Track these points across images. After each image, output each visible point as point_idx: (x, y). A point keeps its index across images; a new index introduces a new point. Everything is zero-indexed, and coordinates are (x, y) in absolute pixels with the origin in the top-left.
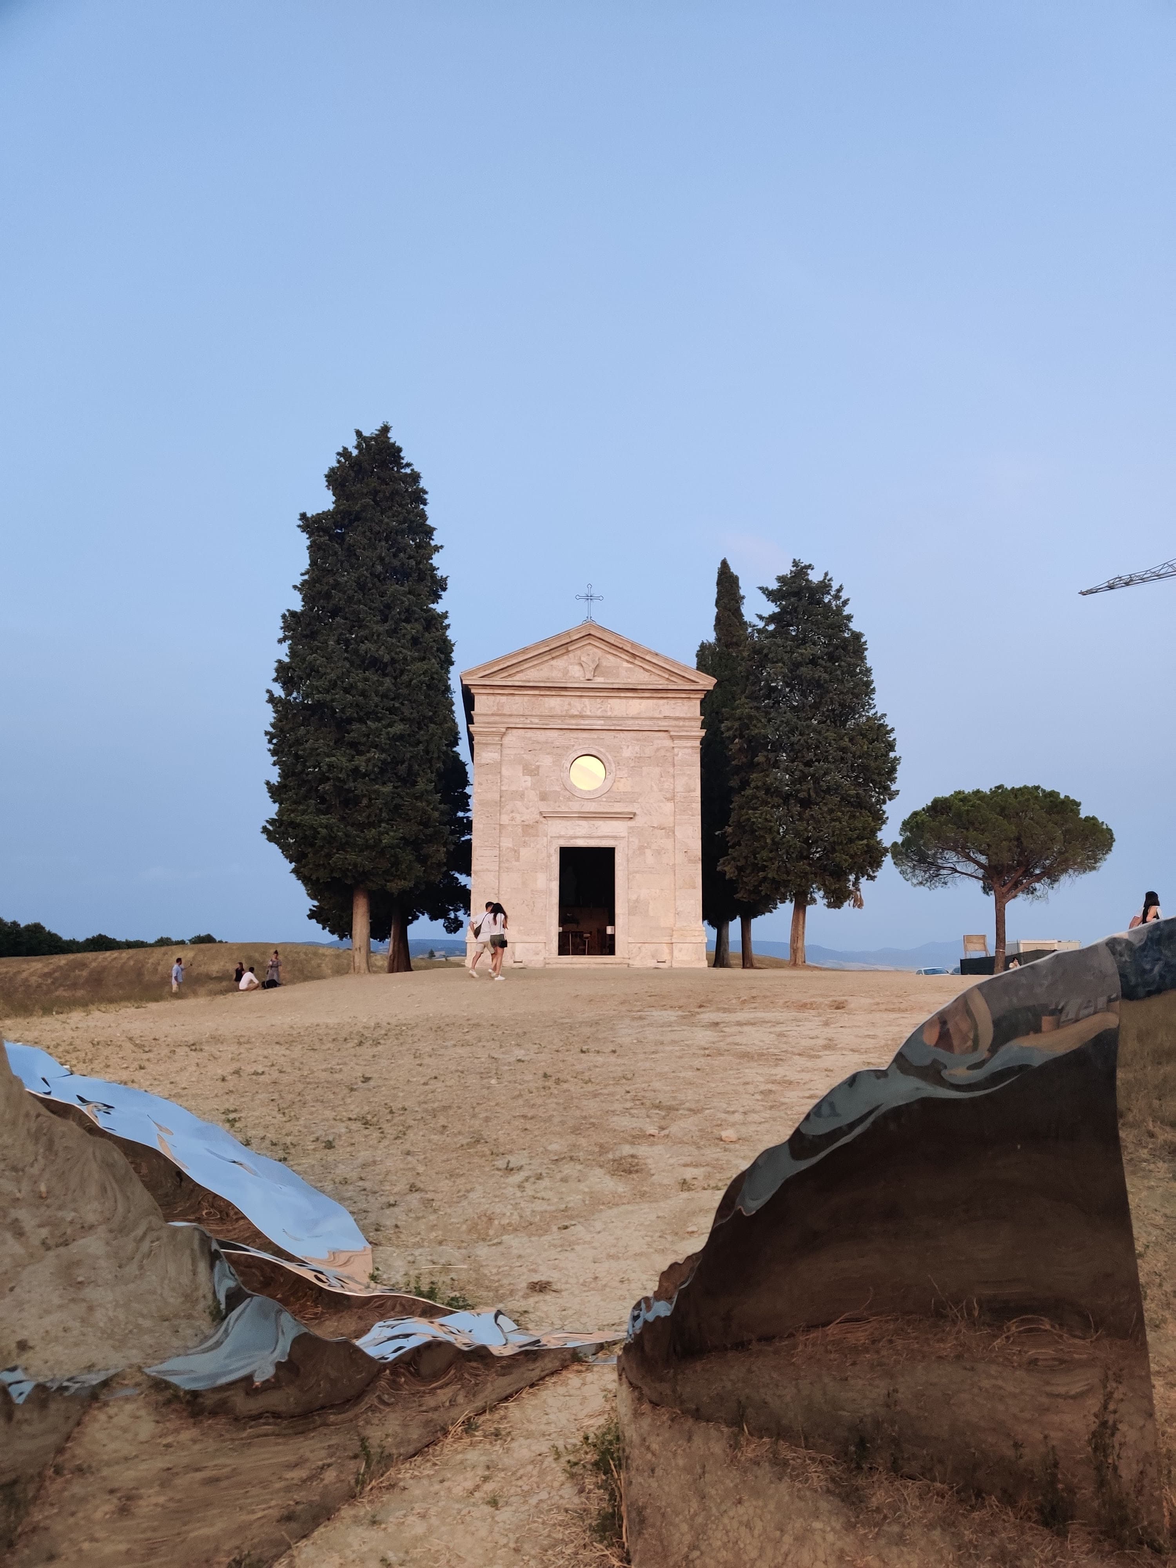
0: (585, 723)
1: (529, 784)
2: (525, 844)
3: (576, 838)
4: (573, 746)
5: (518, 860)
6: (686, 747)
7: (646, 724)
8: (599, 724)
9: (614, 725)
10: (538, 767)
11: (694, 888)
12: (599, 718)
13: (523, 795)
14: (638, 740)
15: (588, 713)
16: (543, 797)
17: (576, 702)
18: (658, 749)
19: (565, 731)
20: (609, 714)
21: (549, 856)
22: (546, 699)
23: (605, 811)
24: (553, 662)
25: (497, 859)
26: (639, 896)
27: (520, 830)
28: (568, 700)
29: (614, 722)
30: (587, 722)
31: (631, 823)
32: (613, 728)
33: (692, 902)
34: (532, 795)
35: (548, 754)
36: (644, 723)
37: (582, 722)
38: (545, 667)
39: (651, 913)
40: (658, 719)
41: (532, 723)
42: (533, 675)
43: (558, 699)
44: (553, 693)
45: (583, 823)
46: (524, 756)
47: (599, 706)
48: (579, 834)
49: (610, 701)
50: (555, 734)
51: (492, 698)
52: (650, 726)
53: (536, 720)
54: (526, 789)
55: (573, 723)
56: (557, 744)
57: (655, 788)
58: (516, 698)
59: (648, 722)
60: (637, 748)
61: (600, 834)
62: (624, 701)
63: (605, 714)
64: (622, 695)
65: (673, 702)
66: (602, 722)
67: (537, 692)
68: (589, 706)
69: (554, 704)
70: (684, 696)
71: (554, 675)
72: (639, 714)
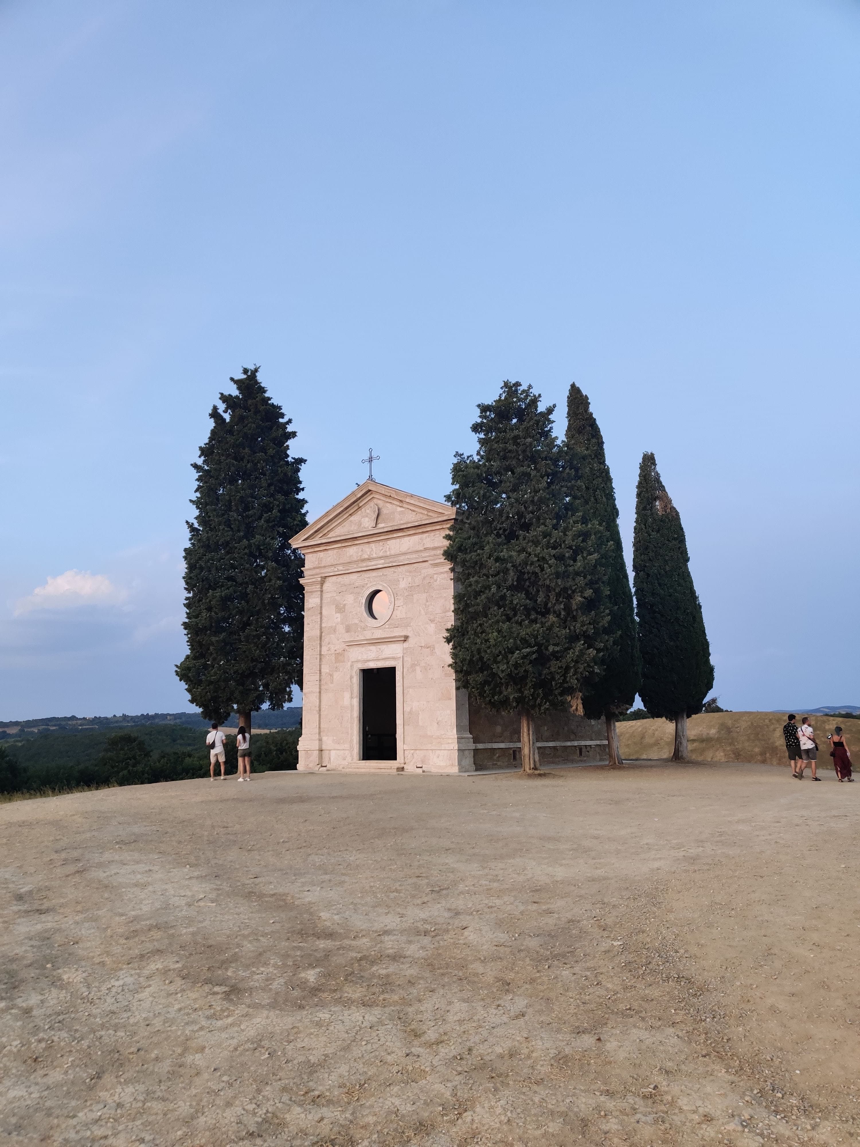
0: (372, 564)
1: (339, 619)
2: (337, 669)
3: (369, 661)
4: (367, 584)
5: (332, 683)
6: (442, 573)
7: (413, 558)
8: (380, 563)
9: (391, 562)
10: (345, 605)
11: (450, 699)
12: (381, 558)
13: (335, 629)
14: (410, 572)
15: (374, 556)
16: (348, 630)
17: (367, 549)
18: (424, 578)
19: (361, 573)
20: (388, 553)
21: (351, 677)
22: (347, 549)
23: (388, 636)
24: (352, 518)
25: (318, 683)
26: (412, 708)
27: (334, 658)
28: (361, 547)
29: (391, 560)
30: (373, 563)
31: (406, 645)
32: (390, 565)
33: (448, 712)
34: (341, 629)
35: (351, 593)
36: (412, 556)
37: (370, 564)
38: (346, 523)
39: (421, 724)
40: (421, 551)
41: (338, 571)
42: (339, 532)
43: (355, 548)
44: (350, 544)
45: (373, 648)
46: (336, 597)
47: (381, 548)
48: (370, 658)
49: (389, 542)
50: (354, 577)
51: (315, 555)
52: (416, 558)
53: (341, 568)
54: (337, 624)
55: (364, 566)
56: (357, 584)
57: (423, 612)
58: (329, 552)
59: (414, 556)
60: (410, 579)
61: (383, 656)
62: (398, 540)
63: (385, 555)
64: (395, 535)
65: (432, 534)
66: (383, 561)
67: (339, 545)
68: (374, 550)
69: (352, 552)
70: (438, 527)
71: (352, 528)
72: (409, 549)
